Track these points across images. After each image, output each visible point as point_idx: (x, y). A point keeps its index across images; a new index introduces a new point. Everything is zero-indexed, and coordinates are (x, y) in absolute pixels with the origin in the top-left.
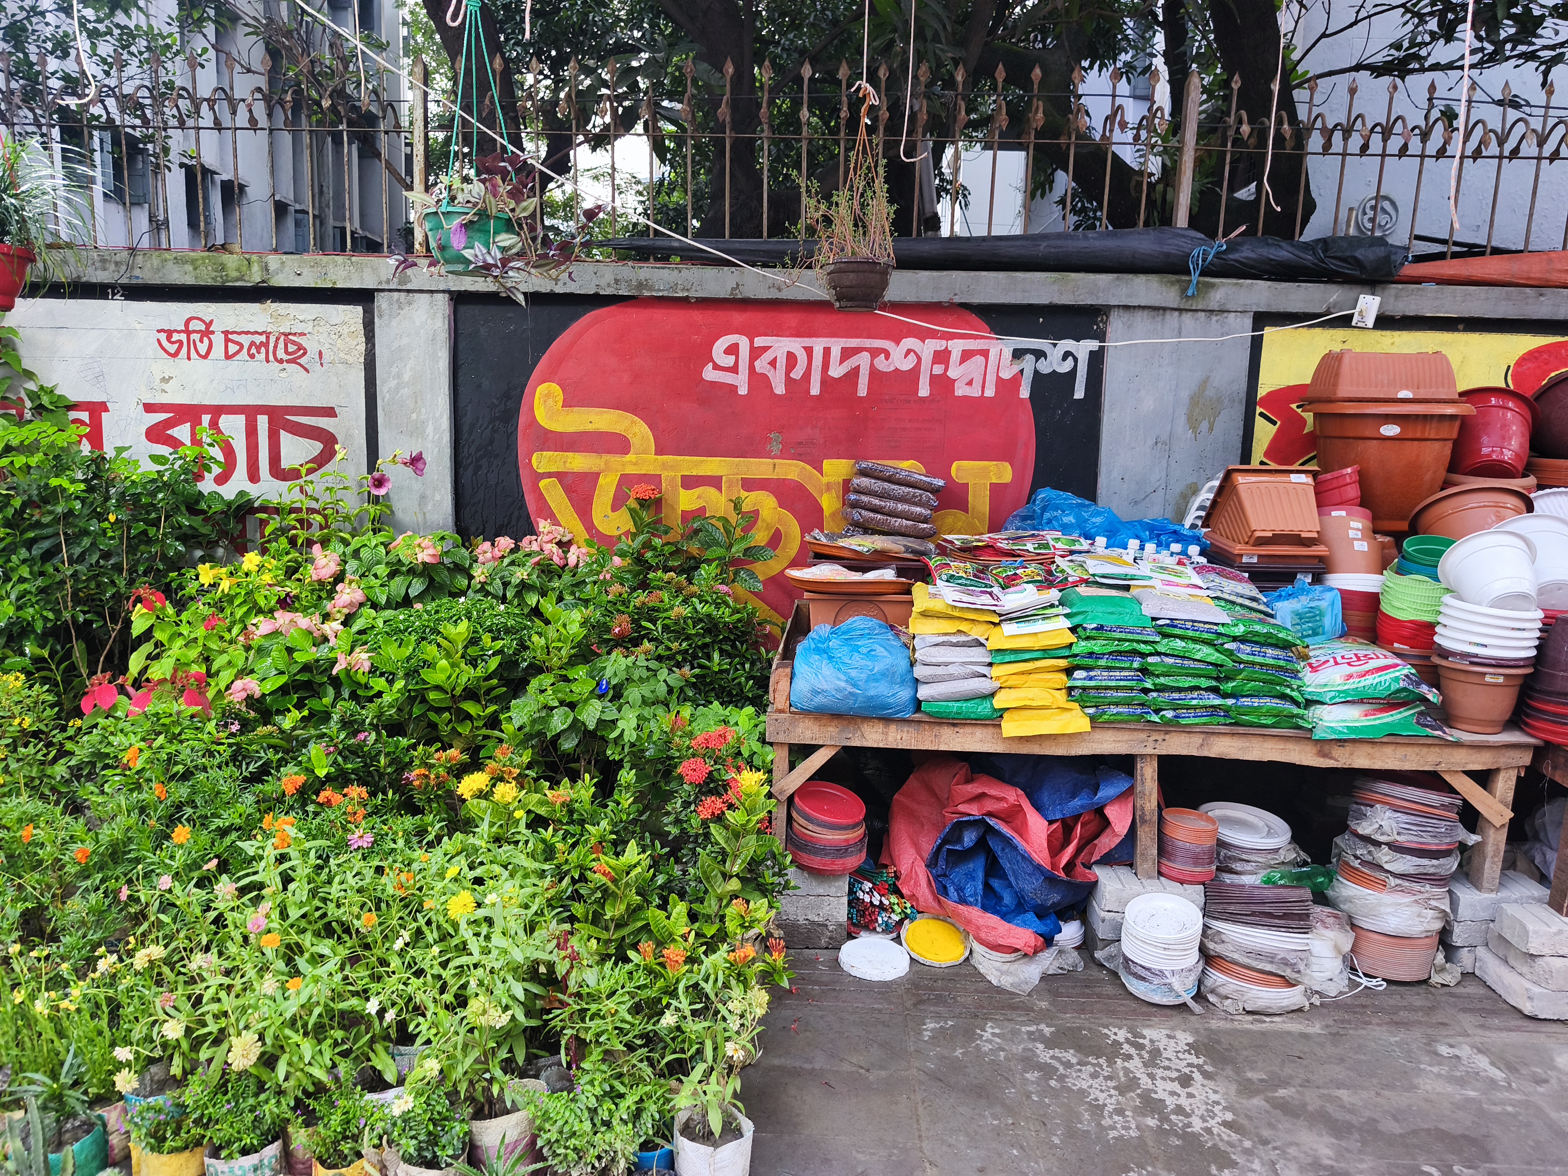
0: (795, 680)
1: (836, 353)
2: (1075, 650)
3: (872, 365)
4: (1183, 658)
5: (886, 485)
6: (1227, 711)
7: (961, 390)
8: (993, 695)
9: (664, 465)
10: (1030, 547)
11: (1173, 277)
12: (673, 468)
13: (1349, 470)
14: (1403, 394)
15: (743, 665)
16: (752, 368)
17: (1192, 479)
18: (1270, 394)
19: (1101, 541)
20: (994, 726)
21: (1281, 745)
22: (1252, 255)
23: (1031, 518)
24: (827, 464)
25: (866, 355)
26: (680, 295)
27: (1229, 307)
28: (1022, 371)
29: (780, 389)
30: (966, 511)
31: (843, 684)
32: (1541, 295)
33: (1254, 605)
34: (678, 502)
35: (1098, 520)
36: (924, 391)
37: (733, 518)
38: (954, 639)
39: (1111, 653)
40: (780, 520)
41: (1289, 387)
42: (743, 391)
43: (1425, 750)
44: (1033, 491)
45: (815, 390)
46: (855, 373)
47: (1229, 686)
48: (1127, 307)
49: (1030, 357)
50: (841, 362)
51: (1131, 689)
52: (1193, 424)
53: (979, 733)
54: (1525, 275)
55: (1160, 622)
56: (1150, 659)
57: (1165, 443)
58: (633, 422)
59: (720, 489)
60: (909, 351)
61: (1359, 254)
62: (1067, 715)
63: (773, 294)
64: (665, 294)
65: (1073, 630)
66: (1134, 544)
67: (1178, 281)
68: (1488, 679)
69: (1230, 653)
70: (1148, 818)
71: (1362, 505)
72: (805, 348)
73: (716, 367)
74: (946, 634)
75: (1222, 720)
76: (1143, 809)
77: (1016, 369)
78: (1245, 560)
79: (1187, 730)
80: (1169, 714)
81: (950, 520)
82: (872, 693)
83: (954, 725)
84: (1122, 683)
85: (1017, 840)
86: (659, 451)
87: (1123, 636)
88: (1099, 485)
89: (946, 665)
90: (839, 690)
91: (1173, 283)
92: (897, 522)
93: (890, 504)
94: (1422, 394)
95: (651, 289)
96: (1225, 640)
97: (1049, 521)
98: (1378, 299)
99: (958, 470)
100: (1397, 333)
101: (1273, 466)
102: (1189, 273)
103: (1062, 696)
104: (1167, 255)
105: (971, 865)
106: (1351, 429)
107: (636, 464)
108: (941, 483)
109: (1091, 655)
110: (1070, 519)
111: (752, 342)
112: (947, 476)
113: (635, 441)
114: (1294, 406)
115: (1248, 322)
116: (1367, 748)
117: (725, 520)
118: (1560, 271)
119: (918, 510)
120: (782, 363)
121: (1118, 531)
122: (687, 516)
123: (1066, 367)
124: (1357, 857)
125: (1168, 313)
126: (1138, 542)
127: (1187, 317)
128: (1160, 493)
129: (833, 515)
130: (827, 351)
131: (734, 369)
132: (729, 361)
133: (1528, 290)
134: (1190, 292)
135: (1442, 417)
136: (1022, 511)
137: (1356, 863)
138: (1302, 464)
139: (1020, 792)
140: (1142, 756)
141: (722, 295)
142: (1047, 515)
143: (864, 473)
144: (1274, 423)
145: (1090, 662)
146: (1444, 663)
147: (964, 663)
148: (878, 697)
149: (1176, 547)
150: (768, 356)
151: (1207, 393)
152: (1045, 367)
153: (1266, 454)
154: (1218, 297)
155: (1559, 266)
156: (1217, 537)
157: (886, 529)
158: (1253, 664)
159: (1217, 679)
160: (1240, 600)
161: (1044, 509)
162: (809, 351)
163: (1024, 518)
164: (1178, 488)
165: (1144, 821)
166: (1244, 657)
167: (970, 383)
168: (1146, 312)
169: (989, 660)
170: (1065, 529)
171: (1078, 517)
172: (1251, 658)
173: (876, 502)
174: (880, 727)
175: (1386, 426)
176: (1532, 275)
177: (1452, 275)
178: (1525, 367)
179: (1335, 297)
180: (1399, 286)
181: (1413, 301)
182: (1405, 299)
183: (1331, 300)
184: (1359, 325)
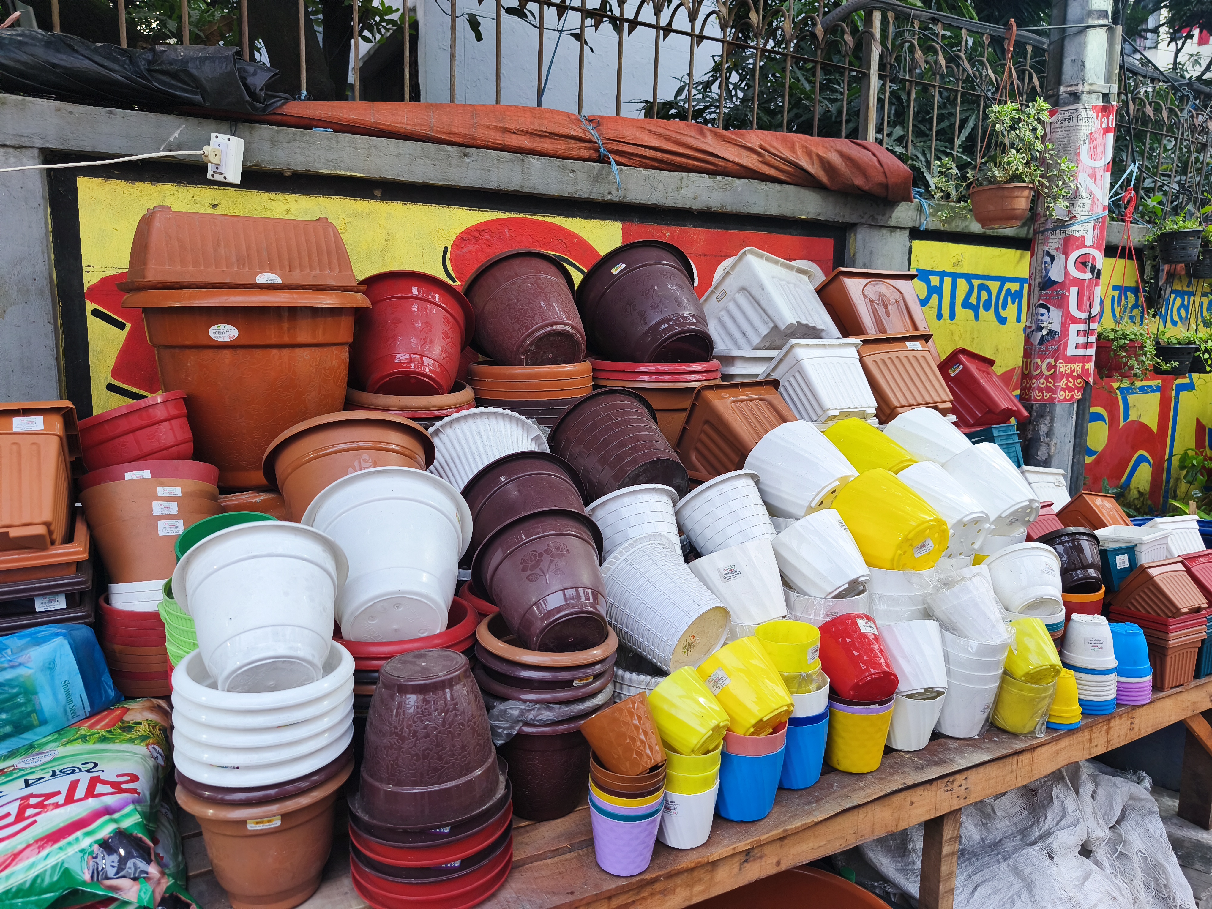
13: (159, 399)
14: (263, 278)
18: (104, 281)
32: (466, 155)
54: (446, 129)
68: (252, 826)
94: (297, 277)
98: (239, 142)
118: (487, 127)
133: (449, 148)
144: (121, 326)
153: (115, 373)
155: (485, 121)
175: (215, 327)
176: (455, 130)
177: (353, 121)
178: (465, 250)
179: (176, 134)
180: (276, 128)
181: (298, 150)
182: (287, 145)
183: (172, 139)
184: (215, 178)
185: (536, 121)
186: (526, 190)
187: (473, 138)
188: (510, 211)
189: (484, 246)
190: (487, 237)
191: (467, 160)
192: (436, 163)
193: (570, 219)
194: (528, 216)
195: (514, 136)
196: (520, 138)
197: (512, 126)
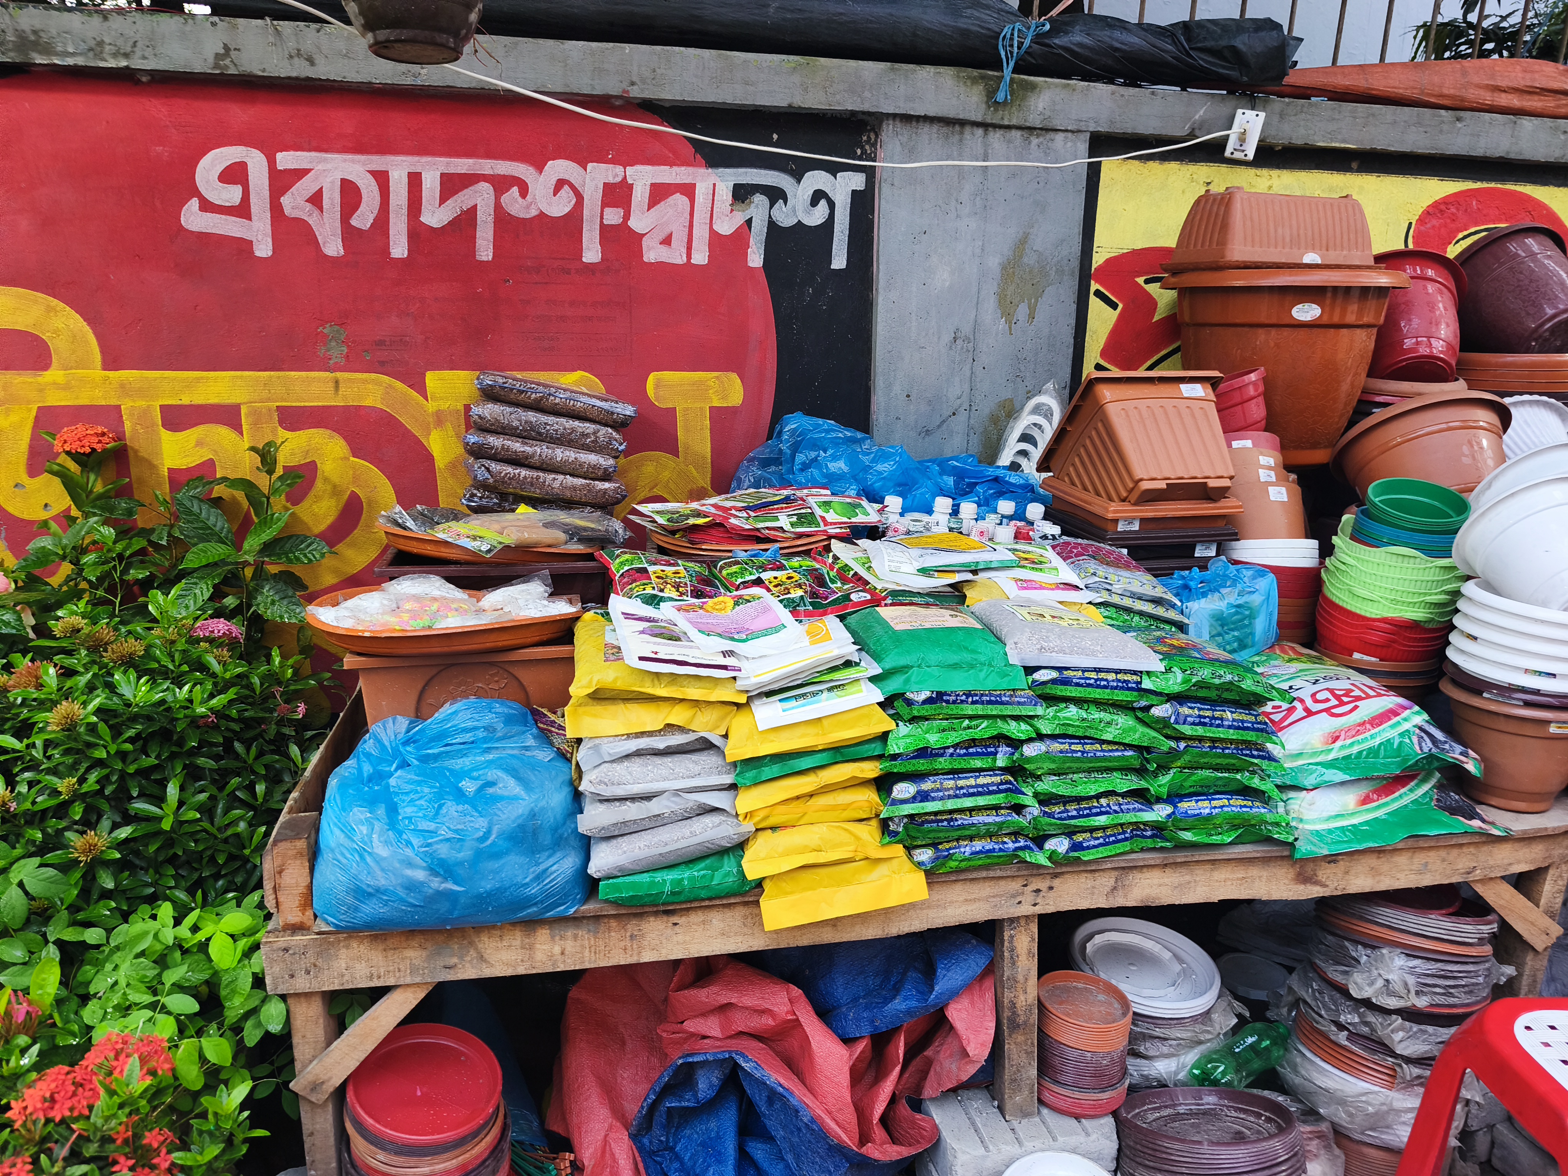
0: (322, 866)
1: (431, 183)
2: (894, 747)
3: (498, 207)
4: (1082, 739)
5: (532, 416)
6: (1158, 829)
7: (653, 253)
8: (740, 847)
9: (124, 388)
10: (784, 521)
11: (975, 73)
12: (141, 392)
13: (1253, 377)
14: (1310, 258)
15: (251, 788)
16: (276, 209)
17: (1006, 394)
18: (1108, 261)
19: (894, 502)
20: (746, 904)
21: (1240, 872)
22: (1087, 41)
23: (776, 461)
24: (432, 379)
25: (485, 189)
26: (111, 63)
27: (1058, 123)
28: (749, 222)
29: (333, 247)
30: (674, 451)
31: (420, 875)
32: (1459, 119)
33: (1160, 611)
34: (159, 454)
35: (885, 467)
36: (592, 253)
37: (263, 482)
38: (660, 743)
39: (956, 746)
40: (356, 479)
41: (1134, 252)
42: (264, 249)
43: (1455, 852)
44: (777, 418)
45: (399, 249)
46: (468, 218)
47: (1162, 783)
48: (907, 118)
49: (760, 199)
50: (443, 200)
51: (996, 808)
52: (1007, 309)
53: (718, 920)
54: (1437, 90)
55: (1042, 676)
56: (1029, 750)
57: (967, 339)
58: (49, 309)
59: (237, 427)
60: (560, 184)
61: (1241, 42)
62: (883, 869)
63: (299, 69)
64: (80, 61)
65: (886, 704)
66: (943, 504)
67: (983, 77)
68: (1553, 729)
69: (1162, 725)
70: (1021, 1019)
71: (1268, 428)
72: (373, 173)
73: (207, 206)
74: (642, 734)
75: (1149, 843)
76: (1013, 1005)
77: (739, 218)
78: (1121, 527)
79: (1093, 868)
80: (1060, 845)
81: (649, 468)
82: (487, 885)
83: (668, 913)
84: (981, 801)
85: (798, 1094)
86: (111, 362)
87: (979, 709)
88: (874, 407)
89: (648, 797)
90: (412, 886)
91: (974, 81)
92: (557, 482)
93: (539, 450)
94: (1334, 258)
95: (47, 50)
96: (1154, 700)
97: (805, 467)
98: (1262, 115)
99: (657, 386)
100: (1275, 173)
101: (1115, 372)
102: (998, 66)
103: (870, 833)
104: (965, 33)
105: (713, 1125)
106: (1240, 310)
107: (66, 387)
108: (629, 410)
109: (923, 753)
110: (839, 466)
111: (272, 162)
112: (639, 396)
113: (58, 346)
114: (1140, 280)
115: (1082, 145)
116: (1371, 861)
117: (247, 485)
118: (1479, 86)
119: (592, 458)
120: (332, 199)
121: (915, 482)
122: (177, 478)
123: (817, 217)
124: (1341, 1027)
125: (968, 130)
126: (949, 501)
127: (995, 136)
128: (962, 417)
129: (452, 466)
130: (415, 180)
131: (243, 210)
132: (232, 195)
133: (1443, 112)
134: (1000, 96)
135: (1365, 291)
136: (762, 452)
137: (1342, 1038)
138: (1150, 368)
139: (796, 992)
140: (1013, 921)
141: (198, 67)
142: (800, 458)
143: (490, 395)
144: (1114, 306)
145: (922, 765)
146: (1475, 701)
147: (677, 792)
148: (501, 890)
149: (1006, 506)
150: (304, 188)
151: (1025, 260)
152: (785, 217)
153: (1104, 354)
154: (1041, 106)
155: (1476, 80)
156: (1065, 486)
157: (537, 493)
158: (1201, 739)
159: (1141, 772)
160: (1139, 606)
161: (796, 448)
162: (382, 178)
163: (765, 463)
164: (986, 407)
165: (1015, 1026)
166: (1187, 730)
167: (667, 241)
168: (935, 128)
169: (728, 779)
170: (831, 482)
171: (853, 461)
172: (1200, 731)
173: (517, 446)
174: (517, 938)
175: (1300, 306)
176: (1446, 91)
177: (1347, 87)
178: (1429, 226)
179: (1201, 113)
180: (1287, 100)
181: (1302, 123)
182: (1293, 118)
183: (1197, 117)
184: (1234, 156)
185: (1528, 76)
186: (1512, 156)
187: (1463, 100)
188: (1482, 180)
189: (1448, 221)
190: (1453, 210)
191: (1459, 125)
192: (1428, 129)
193: (1542, 188)
194: (1499, 186)
195: (1503, 95)
196: (1510, 96)
197: (1503, 83)
